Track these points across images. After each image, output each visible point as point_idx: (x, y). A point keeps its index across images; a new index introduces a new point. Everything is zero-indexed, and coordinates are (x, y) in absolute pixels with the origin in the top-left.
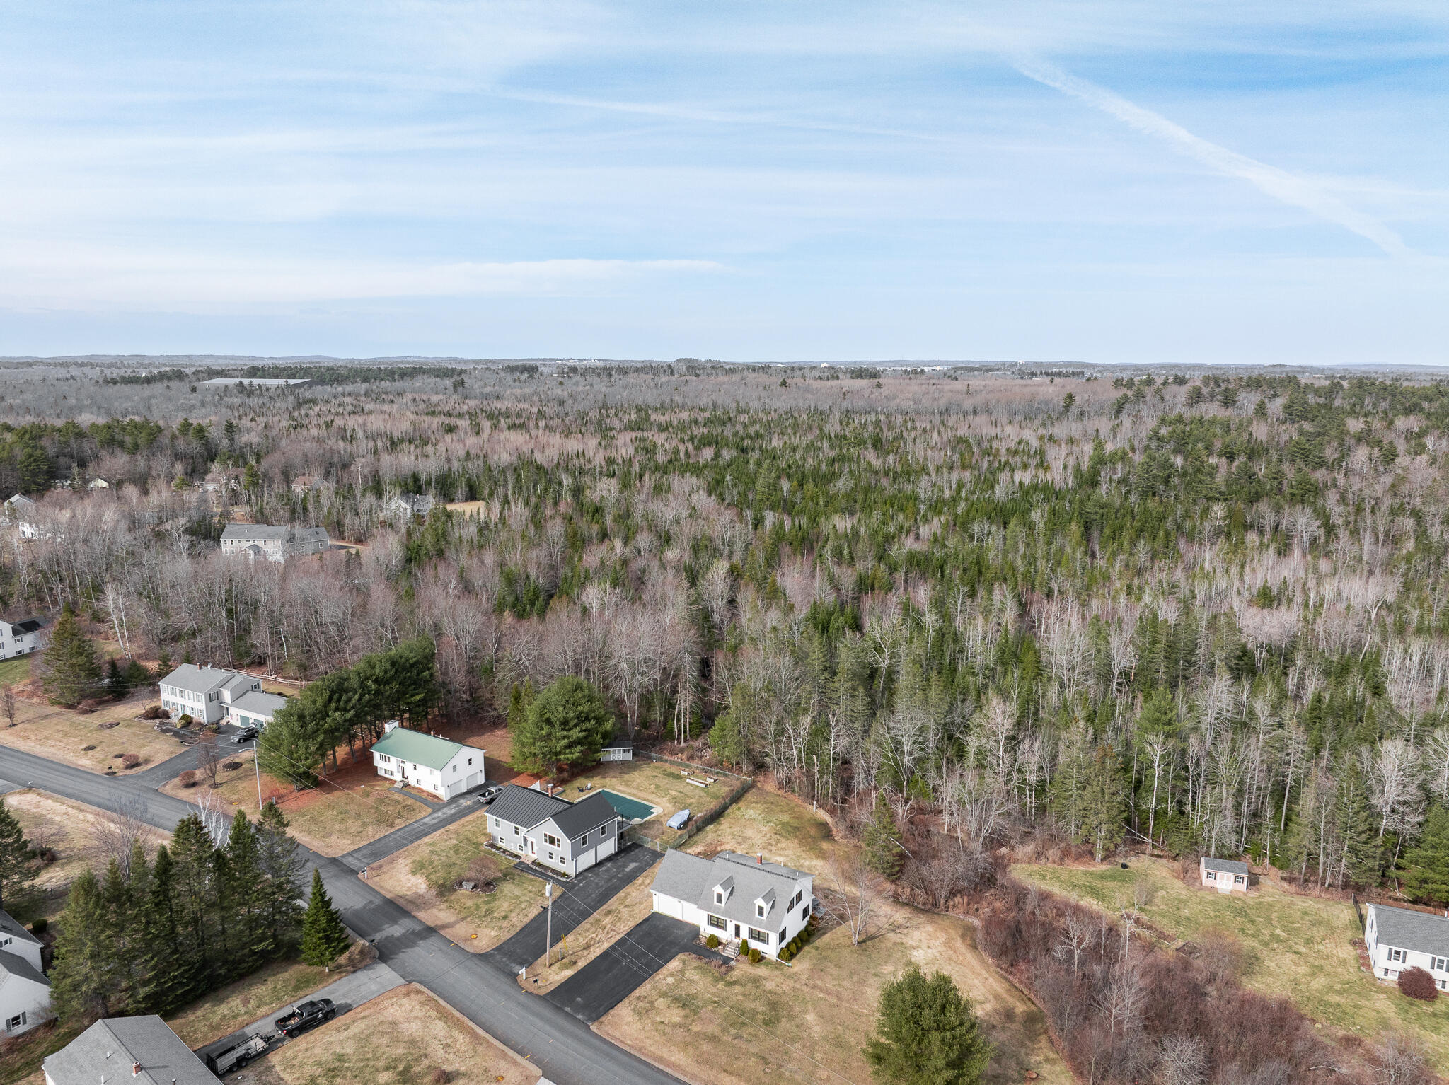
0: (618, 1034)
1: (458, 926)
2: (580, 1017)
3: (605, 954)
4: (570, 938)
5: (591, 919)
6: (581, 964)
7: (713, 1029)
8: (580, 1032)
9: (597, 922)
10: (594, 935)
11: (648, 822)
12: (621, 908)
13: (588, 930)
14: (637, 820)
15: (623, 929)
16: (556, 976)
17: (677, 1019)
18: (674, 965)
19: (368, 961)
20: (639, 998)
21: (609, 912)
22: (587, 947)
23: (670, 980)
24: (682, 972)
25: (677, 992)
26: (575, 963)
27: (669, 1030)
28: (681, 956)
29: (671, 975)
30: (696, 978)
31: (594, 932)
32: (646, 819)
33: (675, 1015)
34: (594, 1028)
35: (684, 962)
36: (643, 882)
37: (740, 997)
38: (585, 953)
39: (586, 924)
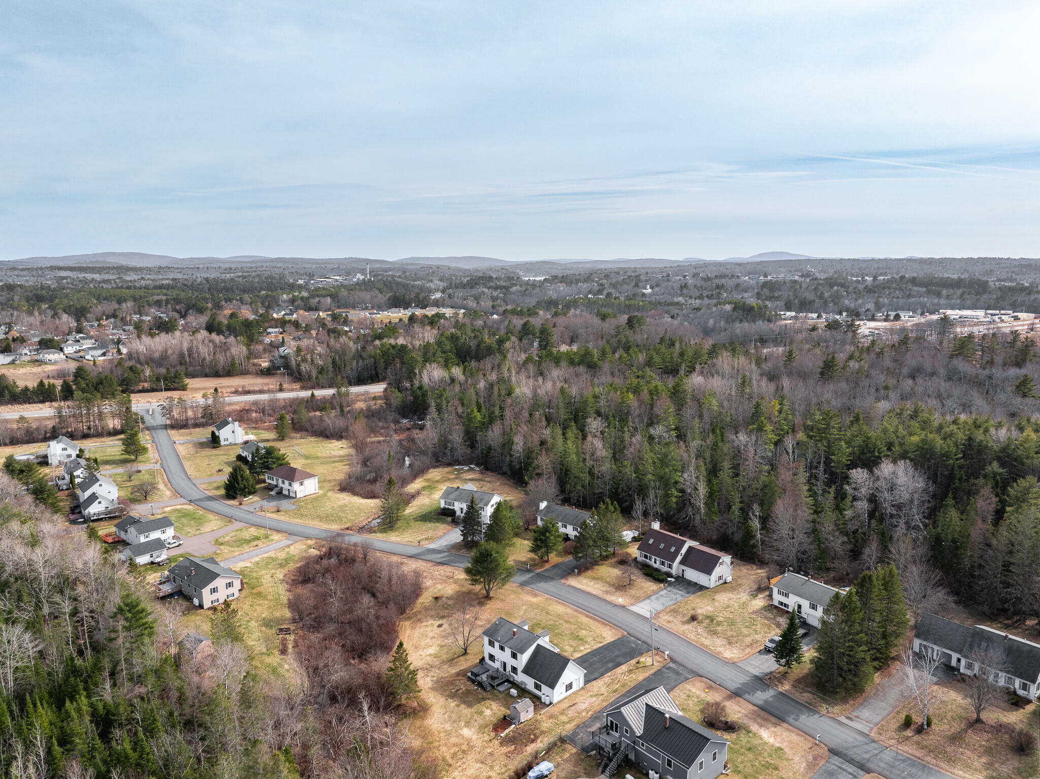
0: (613, 631)
1: (721, 699)
2: (632, 638)
3: (619, 665)
4: (641, 678)
5: (627, 688)
6: (633, 662)
7: (566, 625)
8: (631, 631)
9: (623, 686)
10: (625, 678)
12: (606, 694)
13: (630, 681)
15: (606, 678)
16: (646, 659)
17: (584, 632)
18: (578, 655)
19: (769, 678)
20: (601, 643)
21: (616, 691)
22: (630, 671)
23: (582, 648)
24: (574, 651)
25: (580, 642)
26: (638, 663)
27: (588, 628)
28: (572, 658)
29: (581, 651)
30: (567, 647)
31: (626, 680)
33: (583, 633)
34: (626, 633)
36: (587, 713)
38: (631, 668)
39: (632, 684)
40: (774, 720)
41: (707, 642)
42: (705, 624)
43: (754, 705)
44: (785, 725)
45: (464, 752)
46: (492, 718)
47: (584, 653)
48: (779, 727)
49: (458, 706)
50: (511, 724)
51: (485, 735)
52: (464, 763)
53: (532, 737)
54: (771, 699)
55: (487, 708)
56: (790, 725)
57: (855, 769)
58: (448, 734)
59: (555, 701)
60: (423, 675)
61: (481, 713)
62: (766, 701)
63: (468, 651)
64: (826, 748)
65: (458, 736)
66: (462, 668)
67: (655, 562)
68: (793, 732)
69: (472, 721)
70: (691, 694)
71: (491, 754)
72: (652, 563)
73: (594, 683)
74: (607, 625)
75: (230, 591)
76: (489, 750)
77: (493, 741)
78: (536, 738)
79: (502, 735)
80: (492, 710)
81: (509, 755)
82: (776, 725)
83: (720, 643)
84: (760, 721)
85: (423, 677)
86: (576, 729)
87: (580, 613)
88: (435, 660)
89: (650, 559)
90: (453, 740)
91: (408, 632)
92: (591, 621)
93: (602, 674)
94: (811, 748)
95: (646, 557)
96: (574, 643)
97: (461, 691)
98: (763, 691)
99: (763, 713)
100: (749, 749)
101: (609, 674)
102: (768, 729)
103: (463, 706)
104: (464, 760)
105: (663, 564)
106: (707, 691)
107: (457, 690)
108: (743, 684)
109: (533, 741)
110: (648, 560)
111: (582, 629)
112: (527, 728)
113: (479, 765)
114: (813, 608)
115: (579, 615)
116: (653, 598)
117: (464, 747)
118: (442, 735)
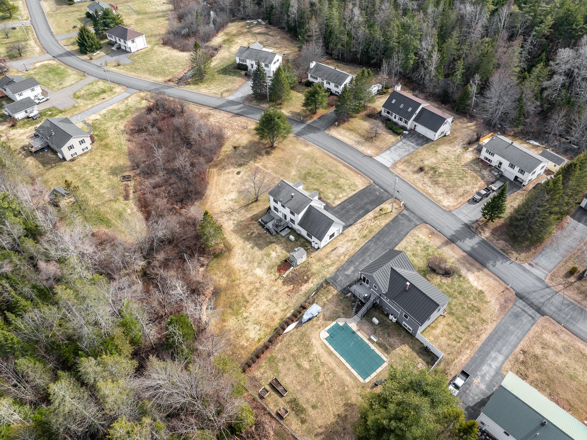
0: (363, 179)
1: (440, 244)
2: (377, 187)
3: (367, 212)
4: (383, 224)
5: (373, 234)
6: (378, 209)
7: (329, 174)
8: (377, 181)
9: (370, 232)
10: (372, 224)
11: (332, 319)
12: (358, 239)
13: (375, 227)
14: (341, 322)
15: (358, 225)
16: (387, 206)
17: (342, 180)
18: (338, 202)
19: (475, 225)
20: (354, 191)
21: (365, 237)
22: (375, 218)
23: (341, 196)
24: (335, 199)
25: (339, 190)
26: (381, 210)
27: (345, 177)
28: (334, 205)
29: (340, 198)
30: (330, 195)
31: (372, 226)
32: (334, 323)
33: (342, 181)
34: (372, 182)
35: (333, 203)
36: (345, 257)
37: (316, 183)
38: (376, 215)
39: (376, 231)
40: (478, 265)
41: (431, 191)
42: (430, 175)
43: (464, 251)
44: (486, 270)
45: (257, 289)
46: (277, 260)
47: (343, 200)
48: (481, 272)
49: (252, 248)
50: (291, 266)
51: (272, 275)
52: (257, 300)
53: (305, 278)
54: (476, 246)
55: (273, 250)
56: (489, 270)
57: (534, 311)
58: (246, 273)
59: (321, 246)
60: (227, 218)
61: (268, 255)
62: (472, 248)
63: (259, 198)
64: (514, 293)
65: (254, 275)
66: (255, 213)
67: (395, 118)
68: (491, 277)
69: (263, 262)
70: (419, 240)
71: (276, 292)
72: (392, 118)
73: (350, 229)
74: (359, 174)
75: (84, 146)
76: (275, 289)
77: (278, 280)
78: (309, 278)
79: (284, 276)
80: (276, 252)
81: (289, 293)
82: (479, 270)
83: (440, 192)
84: (468, 265)
85: (227, 220)
86: (336, 272)
87: (339, 162)
88: (235, 204)
89: (392, 115)
90: (250, 279)
91: (216, 178)
92: (347, 170)
93: (356, 221)
94: (503, 292)
95: (388, 113)
96: (335, 191)
97: (254, 235)
98: (471, 238)
99: (470, 259)
100: (460, 293)
101: (360, 221)
102: (473, 273)
103: (256, 248)
104: (257, 297)
105: (401, 120)
106: (430, 236)
107: (252, 234)
108: (456, 231)
109: (306, 281)
110: (389, 116)
111: (341, 177)
112: (302, 270)
113: (268, 302)
114: (511, 167)
115: (339, 164)
116: (392, 149)
117: (257, 285)
118: (242, 273)
